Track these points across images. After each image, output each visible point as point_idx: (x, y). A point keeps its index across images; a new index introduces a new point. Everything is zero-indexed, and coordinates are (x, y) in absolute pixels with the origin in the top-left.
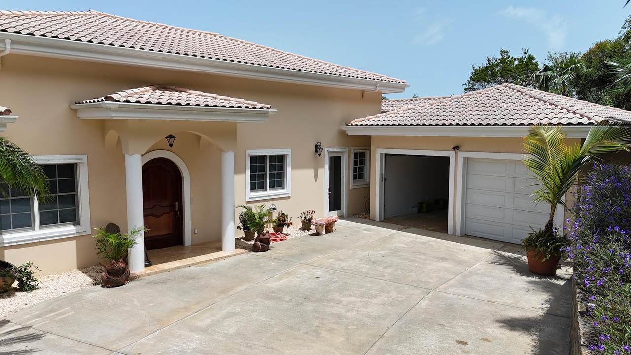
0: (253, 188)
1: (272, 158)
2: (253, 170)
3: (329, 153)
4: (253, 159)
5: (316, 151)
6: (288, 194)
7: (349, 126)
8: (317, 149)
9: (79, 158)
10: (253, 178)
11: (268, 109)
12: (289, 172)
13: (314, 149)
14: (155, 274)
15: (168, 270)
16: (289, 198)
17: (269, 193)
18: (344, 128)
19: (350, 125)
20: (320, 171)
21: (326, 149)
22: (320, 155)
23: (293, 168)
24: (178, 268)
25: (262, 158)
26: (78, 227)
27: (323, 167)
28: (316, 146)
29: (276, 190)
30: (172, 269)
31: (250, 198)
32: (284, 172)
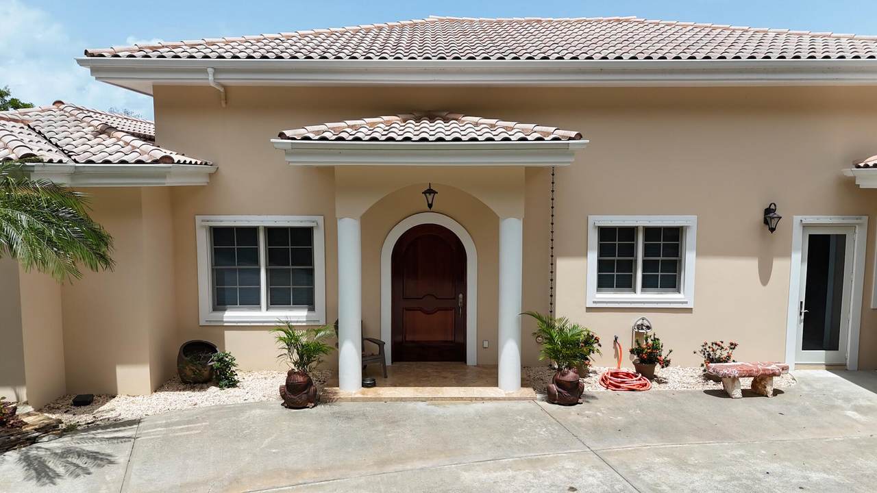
0: (604, 283)
1: (652, 233)
2: (603, 251)
3: (805, 227)
4: (606, 233)
5: (766, 222)
6: (686, 303)
7: (859, 167)
8: (770, 217)
9: (313, 220)
10: (602, 266)
11: (570, 139)
12: (690, 259)
13: (761, 216)
14: (363, 401)
15: (385, 400)
16: (689, 310)
17: (640, 296)
18: (850, 172)
19: (862, 165)
20: (777, 264)
21: (797, 219)
22: (772, 230)
23: (700, 254)
24: (401, 399)
25: (628, 233)
26: (312, 314)
27: (787, 254)
28: (768, 211)
29: (661, 292)
30: (391, 399)
31: (594, 302)
32: (680, 261)
